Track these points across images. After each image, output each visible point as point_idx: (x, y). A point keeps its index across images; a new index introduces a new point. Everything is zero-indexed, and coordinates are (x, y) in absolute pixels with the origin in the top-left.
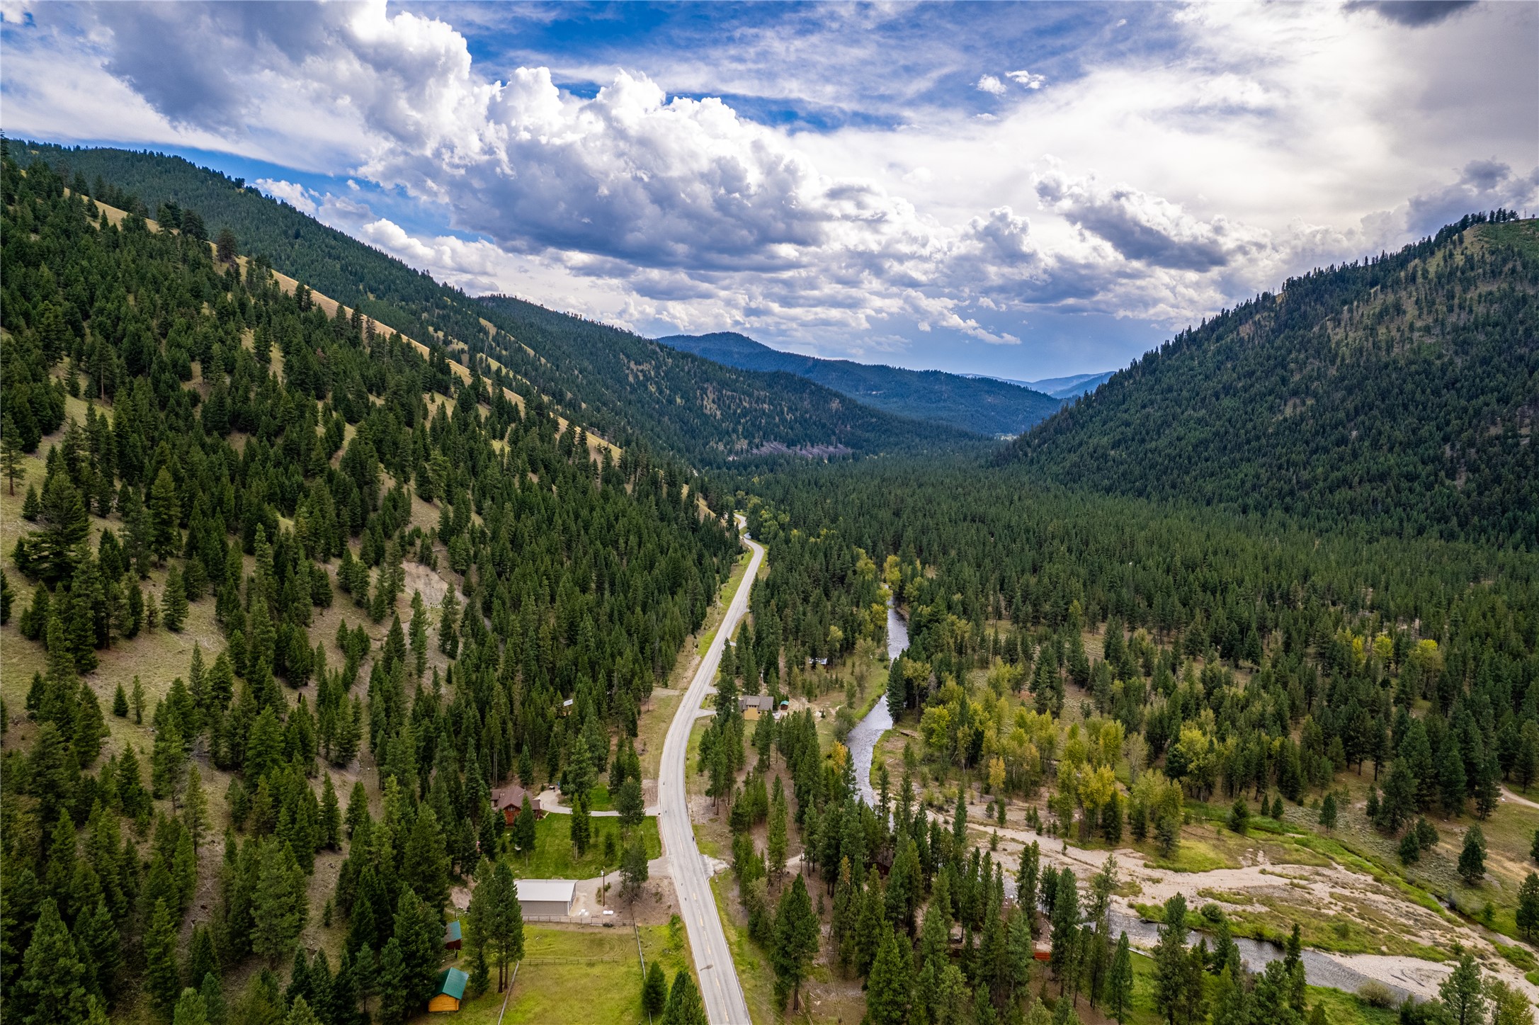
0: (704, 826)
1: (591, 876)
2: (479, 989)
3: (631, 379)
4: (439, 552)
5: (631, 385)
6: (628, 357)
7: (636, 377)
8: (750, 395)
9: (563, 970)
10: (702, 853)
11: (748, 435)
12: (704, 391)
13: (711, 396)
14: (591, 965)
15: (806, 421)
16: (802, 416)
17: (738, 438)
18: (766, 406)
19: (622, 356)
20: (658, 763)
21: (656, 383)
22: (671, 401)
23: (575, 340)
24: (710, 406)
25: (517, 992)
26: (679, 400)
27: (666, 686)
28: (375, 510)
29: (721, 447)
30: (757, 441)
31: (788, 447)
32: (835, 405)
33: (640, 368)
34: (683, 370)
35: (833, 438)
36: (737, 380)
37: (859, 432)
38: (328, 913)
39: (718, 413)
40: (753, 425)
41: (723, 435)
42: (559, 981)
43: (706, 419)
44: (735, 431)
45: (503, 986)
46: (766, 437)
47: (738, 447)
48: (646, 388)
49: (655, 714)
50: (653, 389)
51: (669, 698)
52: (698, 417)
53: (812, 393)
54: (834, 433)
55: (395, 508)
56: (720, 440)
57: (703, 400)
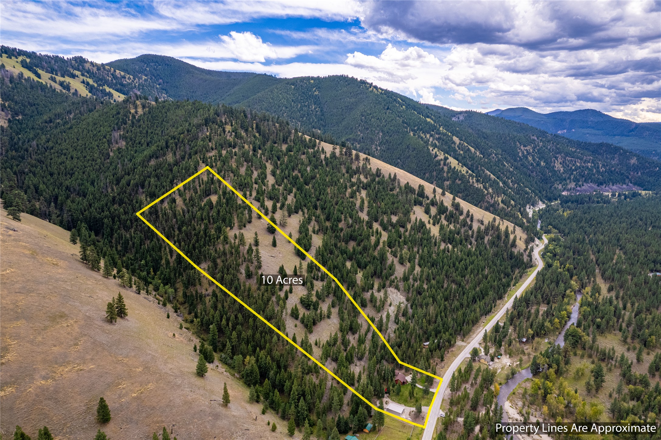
0: (445, 400)
1: (411, 407)
2: (374, 430)
3: (520, 154)
4: (401, 285)
5: (520, 157)
6: (520, 143)
7: (523, 153)
8: (582, 159)
9: (393, 431)
10: (441, 408)
11: (576, 180)
12: (556, 158)
13: (560, 160)
14: (400, 431)
15: (611, 172)
16: (609, 169)
17: (570, 182)
18: (589, 164)
19: (518, 143)
20: (445, 373)
21: (532, 156)
22: (538, 164)
23: (497, 136)
24: (558, 166)
25: (382, 432)
26: (542, 163)
27: (463, 341)
28: (385, 269)
29: (560, 187)
30: (580, 183)
31: (598, 186)
32: (633, 161)
33: (526, 148)
34: (547, 148)
35: (627, 181)
36: (575, 152)
37: (645, 177)
38: (348, 403)
39: (562, 169)
40: (580, 175)
41: (562, 180)
42: (391, 433)
43: (554, 172)
44: (569, 178)
45: (379, 430)
46: (586, 181)
47: (569, 187)
48: (527, 158)
49: (454, 352)
50: (530, 158)
51: (462, 346)
52: (551, 172)
53: (621, 154)
54: (628, 178)
55: (390, 269)
56: (560, 183)
57: (555, 163)
